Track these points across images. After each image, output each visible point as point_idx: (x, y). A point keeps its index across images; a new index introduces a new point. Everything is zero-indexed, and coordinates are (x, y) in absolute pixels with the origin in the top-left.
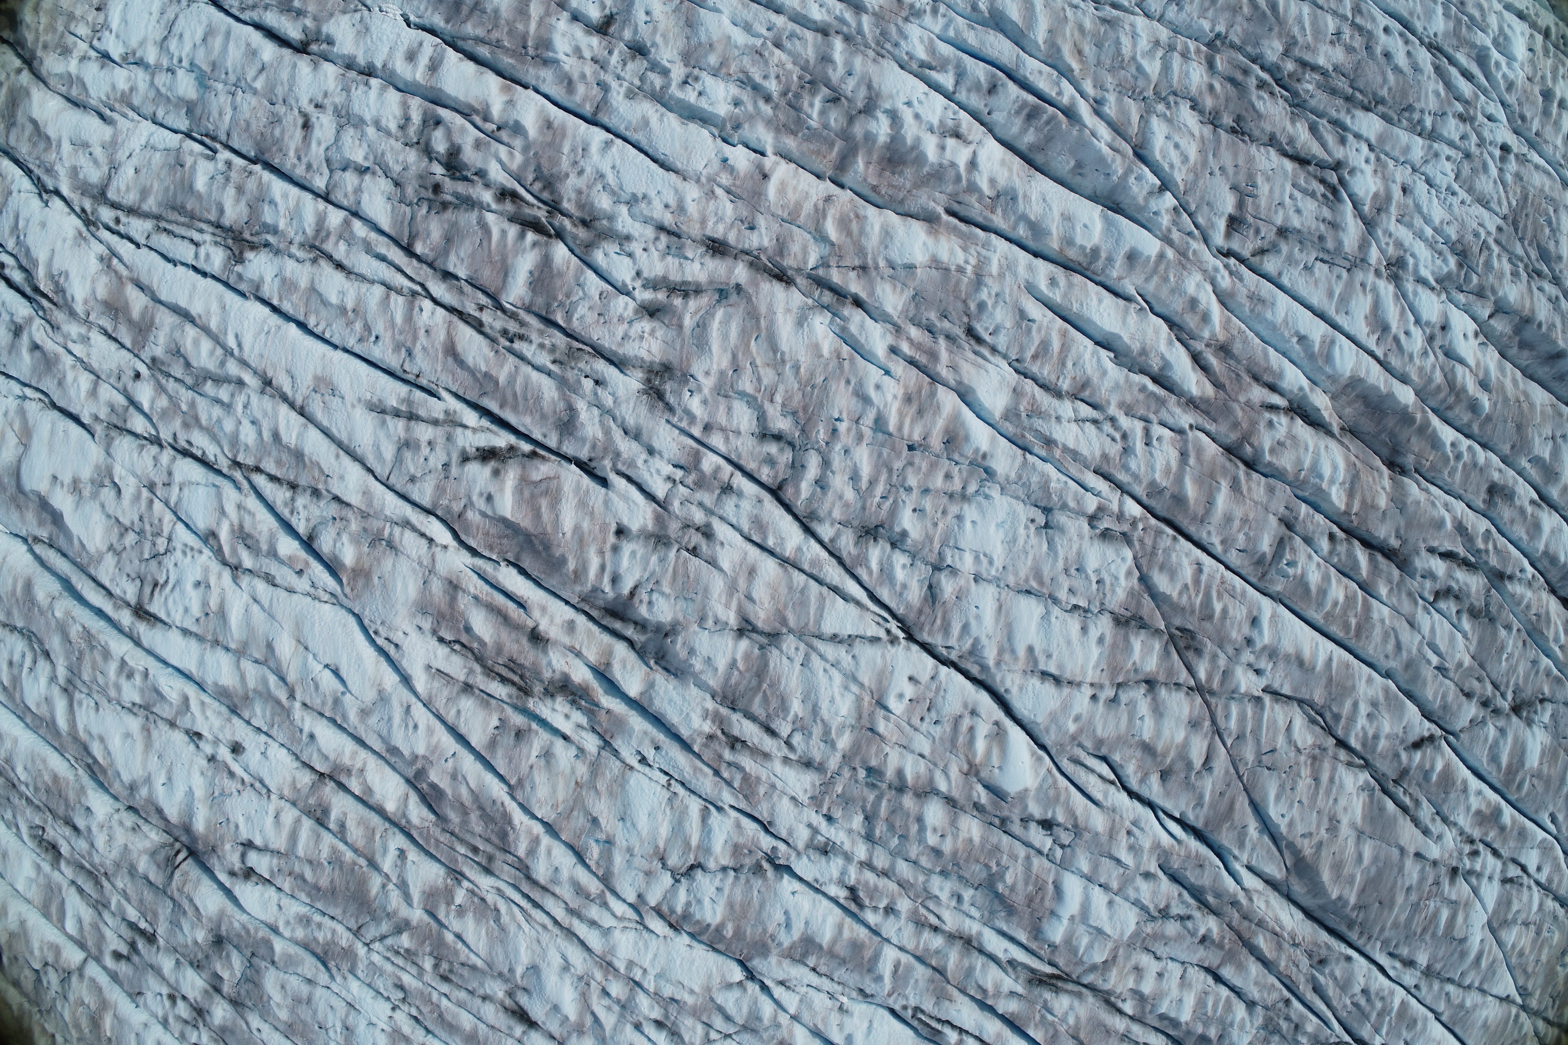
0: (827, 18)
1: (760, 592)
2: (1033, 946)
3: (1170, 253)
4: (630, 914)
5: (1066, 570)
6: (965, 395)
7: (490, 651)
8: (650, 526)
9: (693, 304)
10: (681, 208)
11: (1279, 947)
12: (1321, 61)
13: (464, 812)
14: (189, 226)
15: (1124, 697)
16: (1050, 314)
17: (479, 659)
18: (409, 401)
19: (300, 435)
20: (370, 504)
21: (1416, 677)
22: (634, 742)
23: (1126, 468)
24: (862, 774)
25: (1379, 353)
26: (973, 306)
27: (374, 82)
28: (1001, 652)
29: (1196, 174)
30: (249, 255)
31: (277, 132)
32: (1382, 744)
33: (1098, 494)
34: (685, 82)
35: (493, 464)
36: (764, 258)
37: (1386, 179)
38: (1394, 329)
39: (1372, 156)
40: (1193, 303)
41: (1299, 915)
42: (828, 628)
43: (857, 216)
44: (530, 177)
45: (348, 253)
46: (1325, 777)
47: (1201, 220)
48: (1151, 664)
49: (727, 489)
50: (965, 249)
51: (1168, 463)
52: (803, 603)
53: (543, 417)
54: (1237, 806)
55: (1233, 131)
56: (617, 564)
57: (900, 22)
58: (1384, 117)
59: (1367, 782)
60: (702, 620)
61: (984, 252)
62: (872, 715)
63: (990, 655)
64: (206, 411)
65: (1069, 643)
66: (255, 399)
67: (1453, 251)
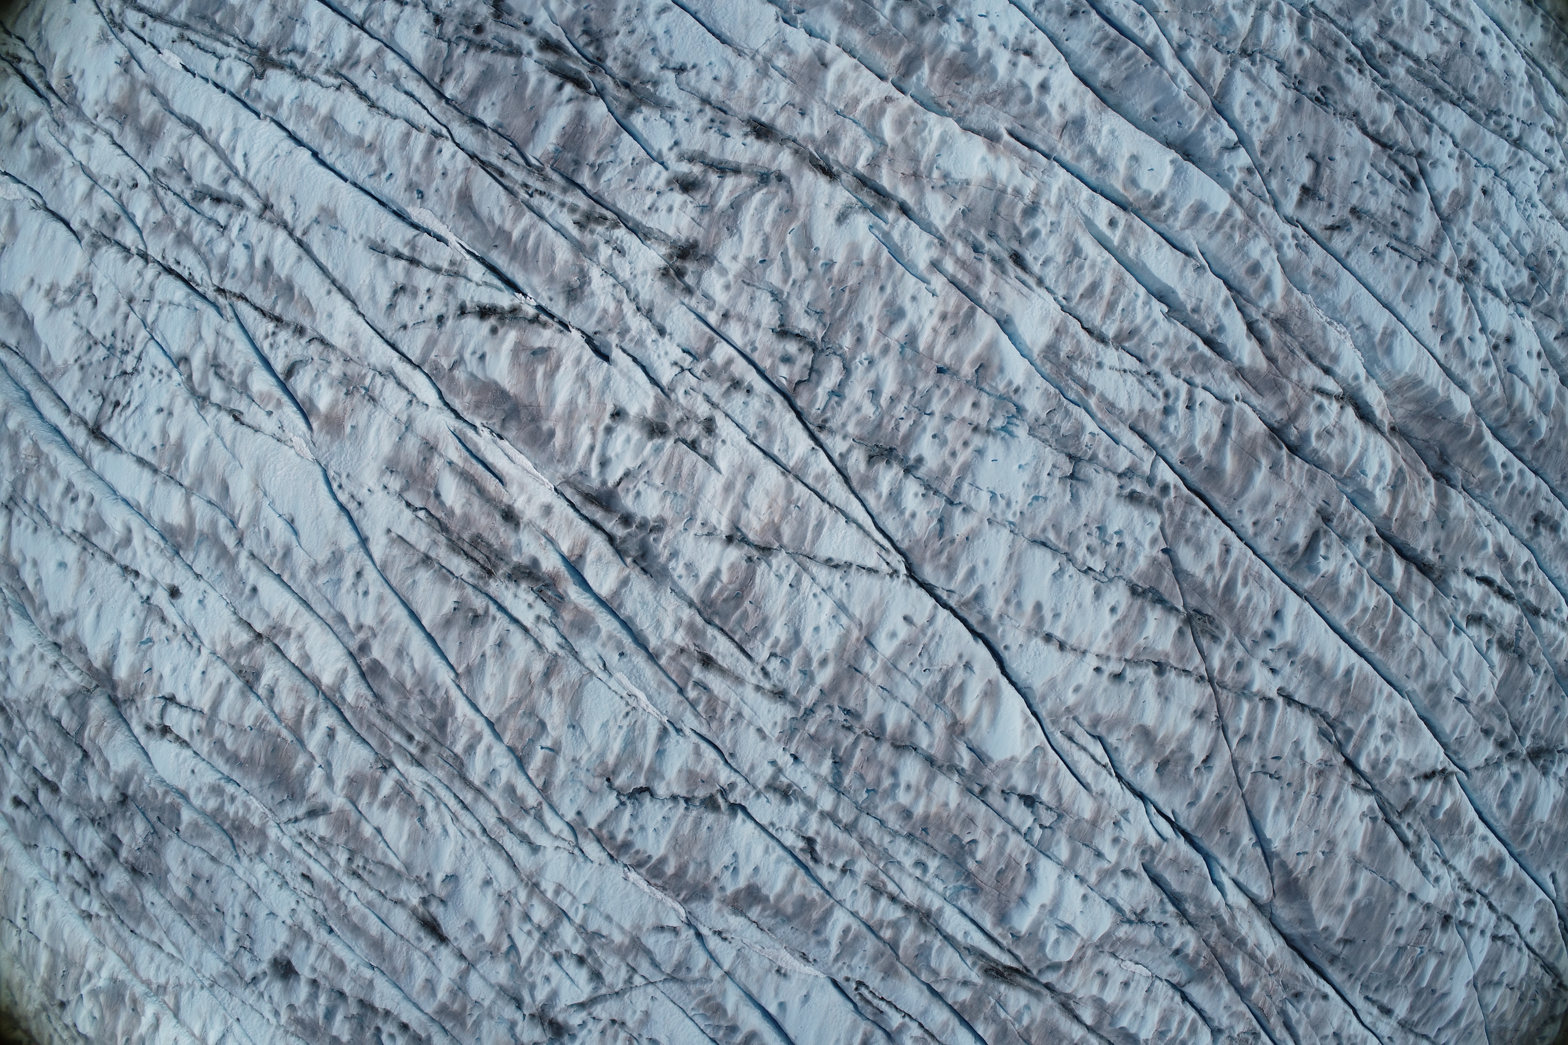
2: (996, 933)
11: (1256, 973)
21: (1435, 703)
23: (1163, 428)
32: (1393, 770)
41: (1280, 942)
46: (1329, 795)
54: (1233, 812)
58: (1471, 115)
59: (1371, 809)
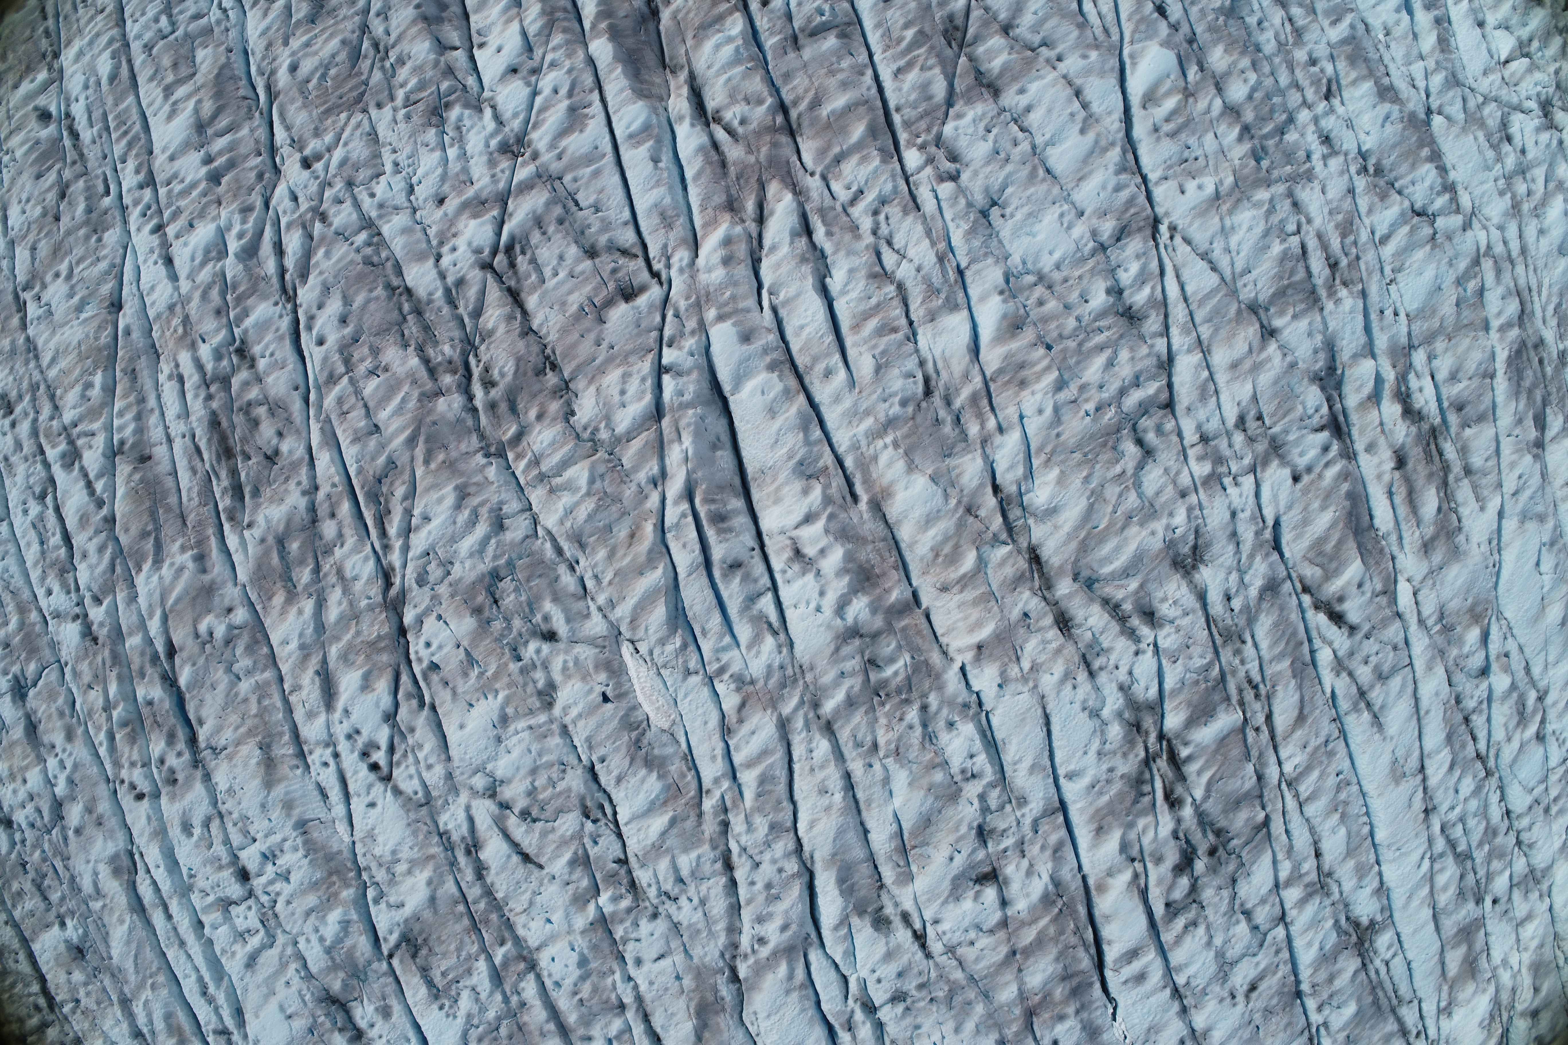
0: (817, 736)
1: (1240, 347)
3: (711, 314)
4: (1476, 225)
5: (1007, 160)
6: (975, 349)
7: (1437, 481)
8: (1275, 463)
9: (1119, 595)
10: (1068, 676)
12: (414, 361)
13: (1530, 392)
14: (1381, 983)
15: (1036, 39)
16: (851, 353)
17: (1445, 484)
18: (1355, 708)
19: (1438, 752)
20: (1433, 658)
22: (1394, 330)
24: (1265, 164)
25: (596, 95)
26: (910, 409)
27: (1180, 980)
28: (1105, 150)
29: (625, 358)
30: (1365, 921)
31: (1274, 1001)
33: (934, 190)
34: (973, 776)
35: (1338, 608)
36: (1037, 584)
37: (451, 221)
38: (566, 103)
39: (445, 249)
40: (727, 261)
42: (1213, 280)
43: (937, 555)
44: (1146, 800)
45: (1305, 859)
47: (658, 319)
48: (996, 41)
49: (1204, 439)
50: (875, 458)
51: (859, 164)
52: (1217, 312)
53: (1282, 609)
55: (554, 367)
56: (1317, 458)
57: (761, 683)
60: (1293, 365)
61: (863, 443)
62: (1229, 194)
63: (1115, 154)
64: (1477, 828)
65: (1049, 111)
66: (1444, 807)
67: (442, 121)
